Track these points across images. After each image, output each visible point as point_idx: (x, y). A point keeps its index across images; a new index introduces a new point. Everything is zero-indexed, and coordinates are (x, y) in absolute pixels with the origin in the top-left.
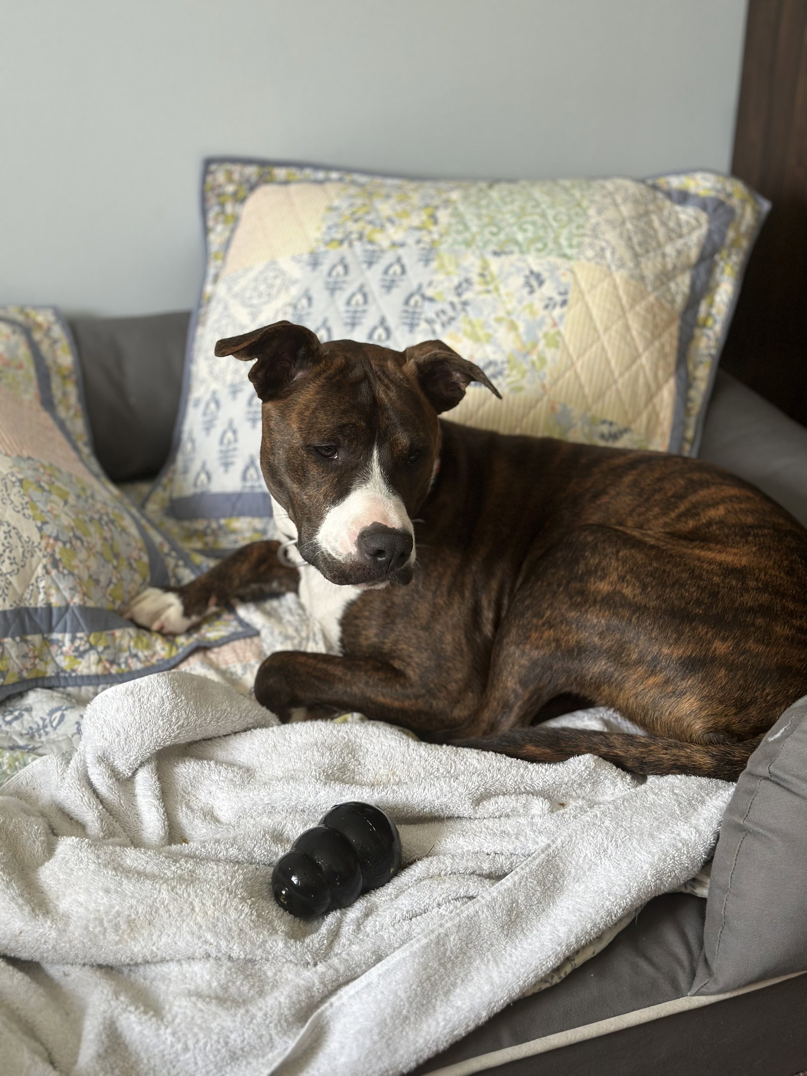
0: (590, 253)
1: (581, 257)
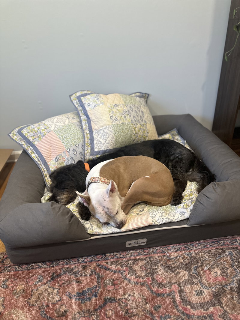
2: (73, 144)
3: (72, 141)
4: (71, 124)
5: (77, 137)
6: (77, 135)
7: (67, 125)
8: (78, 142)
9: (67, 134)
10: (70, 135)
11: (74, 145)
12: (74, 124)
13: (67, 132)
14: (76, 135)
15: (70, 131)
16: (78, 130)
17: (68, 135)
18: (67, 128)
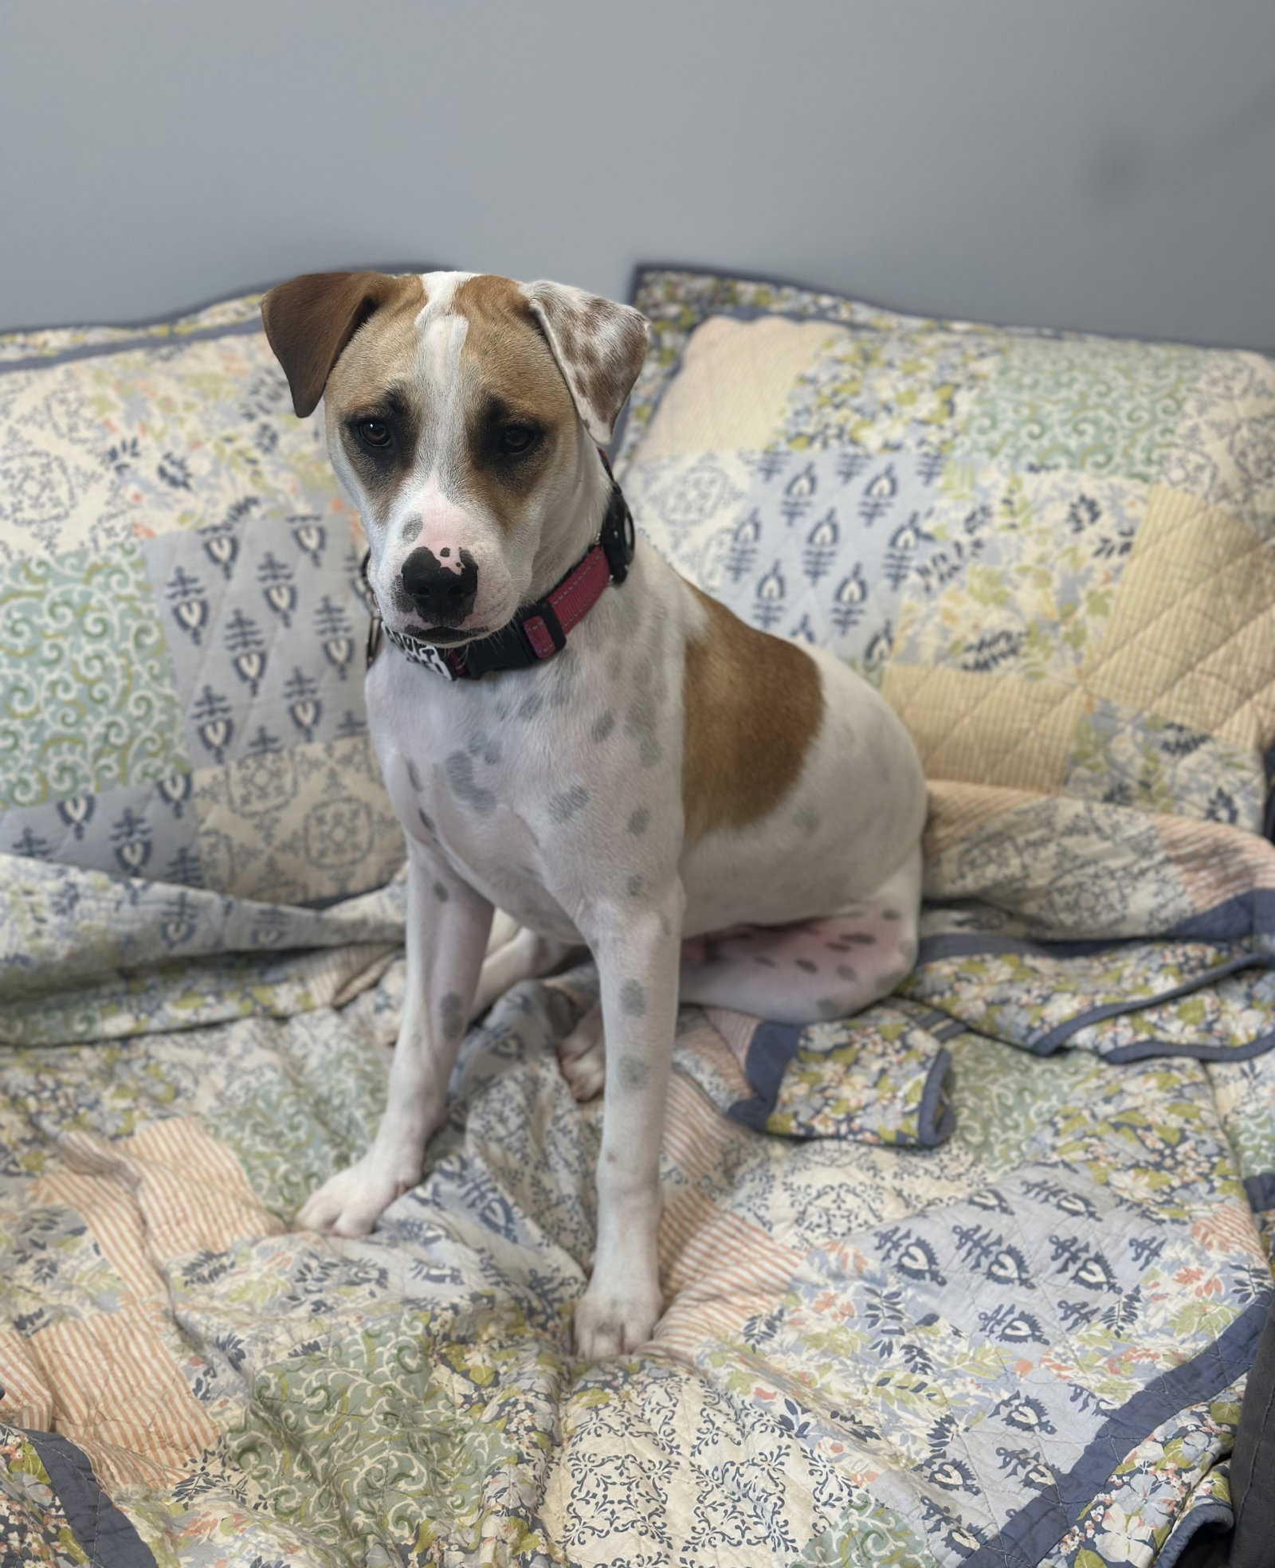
0: (1177, 474)
1: (1163, 478)
2: (36, 787)
3: (40, 758)
4: (117, 557)
5: (110, 725)
6: (120, 707)
7: (61, 560)
8: (98, 773)
9: (23, 670)
10: (53, 685)
11: (45, 795)
12: (138, 565)
13: (33, 649)
14: (104, 700)
15: (65, 644)
16: (149, 641)
17: (27, 680)
18: (55, 592)
